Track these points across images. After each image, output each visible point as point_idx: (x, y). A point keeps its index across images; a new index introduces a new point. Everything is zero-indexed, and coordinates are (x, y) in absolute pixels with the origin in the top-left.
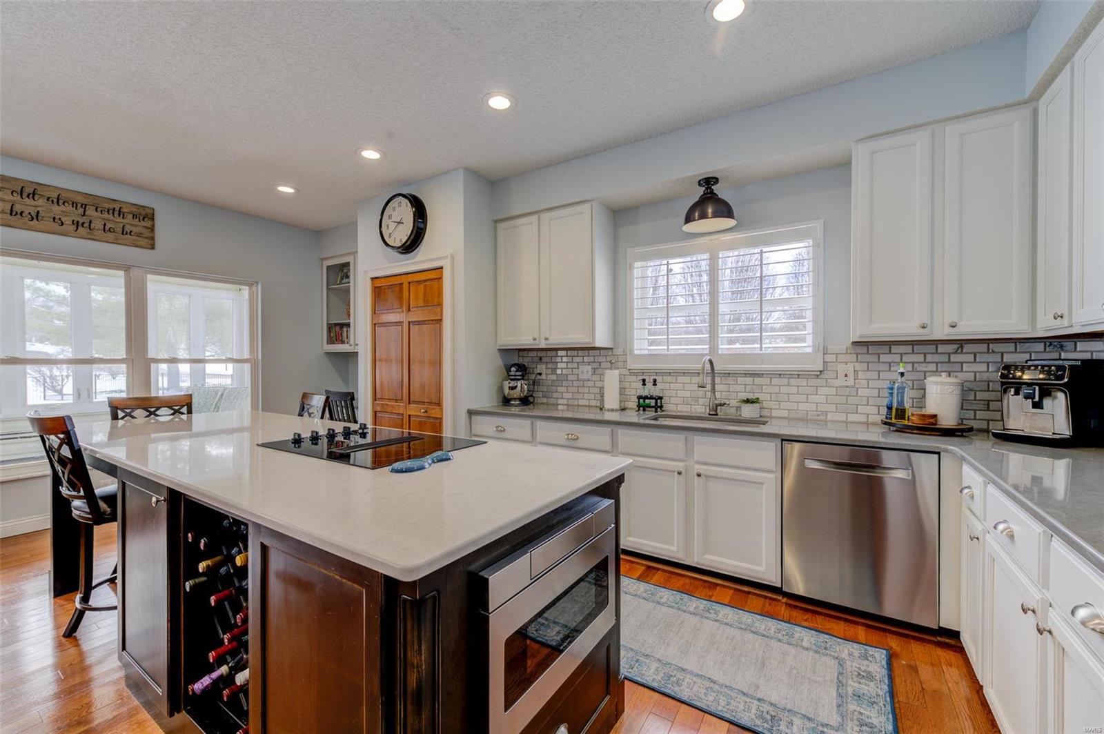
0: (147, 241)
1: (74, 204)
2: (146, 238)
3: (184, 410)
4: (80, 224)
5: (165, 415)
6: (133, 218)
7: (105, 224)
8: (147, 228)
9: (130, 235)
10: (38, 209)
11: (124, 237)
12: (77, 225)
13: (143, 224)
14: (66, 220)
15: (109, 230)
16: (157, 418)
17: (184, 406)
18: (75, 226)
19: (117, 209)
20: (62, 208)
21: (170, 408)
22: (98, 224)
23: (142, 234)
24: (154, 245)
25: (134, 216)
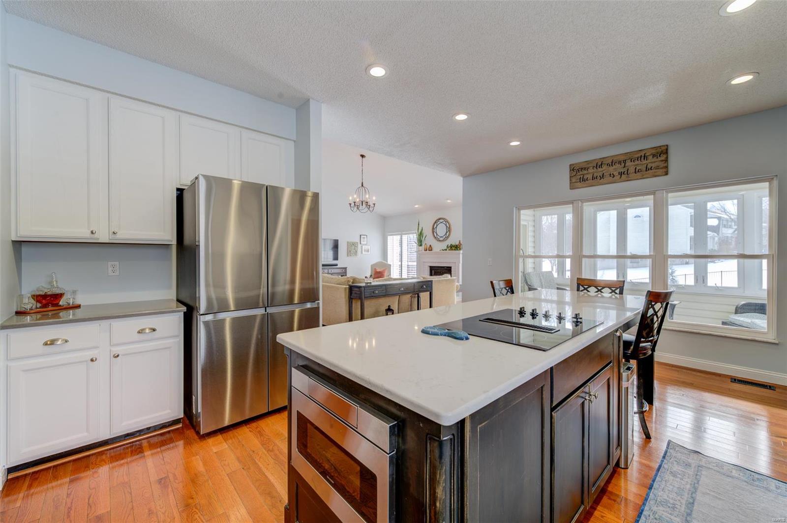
0: (661, 170)
1: (620, 163)
2: (662, 168)
3: (617, 291)
4: (623, 173)
5: (606, 293)
6: (653, 157)
7: (636, 168)
8: (662, 161)
9: (651, 169)
10: (604, 172)
11: (647, 172)
12: (621, 174)
13: (660, 159)
14: (616, 173)
15: (638, 171)
16: (602, 294)
17: (618, 288)
18: (620, 176)
19: (643, 155)
20: (614, 167)
21: (610, 288)
22: (632, 170)
23: (659, 166)
24: (667, 171)
25: (654, 156)
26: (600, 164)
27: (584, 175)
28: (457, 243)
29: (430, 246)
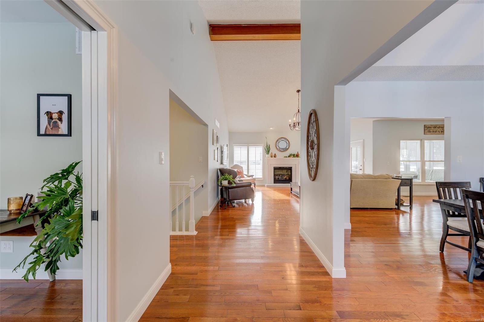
26: (435, 127)
27: (430, 130)
28: (296, 153)
29: (275, 154)
